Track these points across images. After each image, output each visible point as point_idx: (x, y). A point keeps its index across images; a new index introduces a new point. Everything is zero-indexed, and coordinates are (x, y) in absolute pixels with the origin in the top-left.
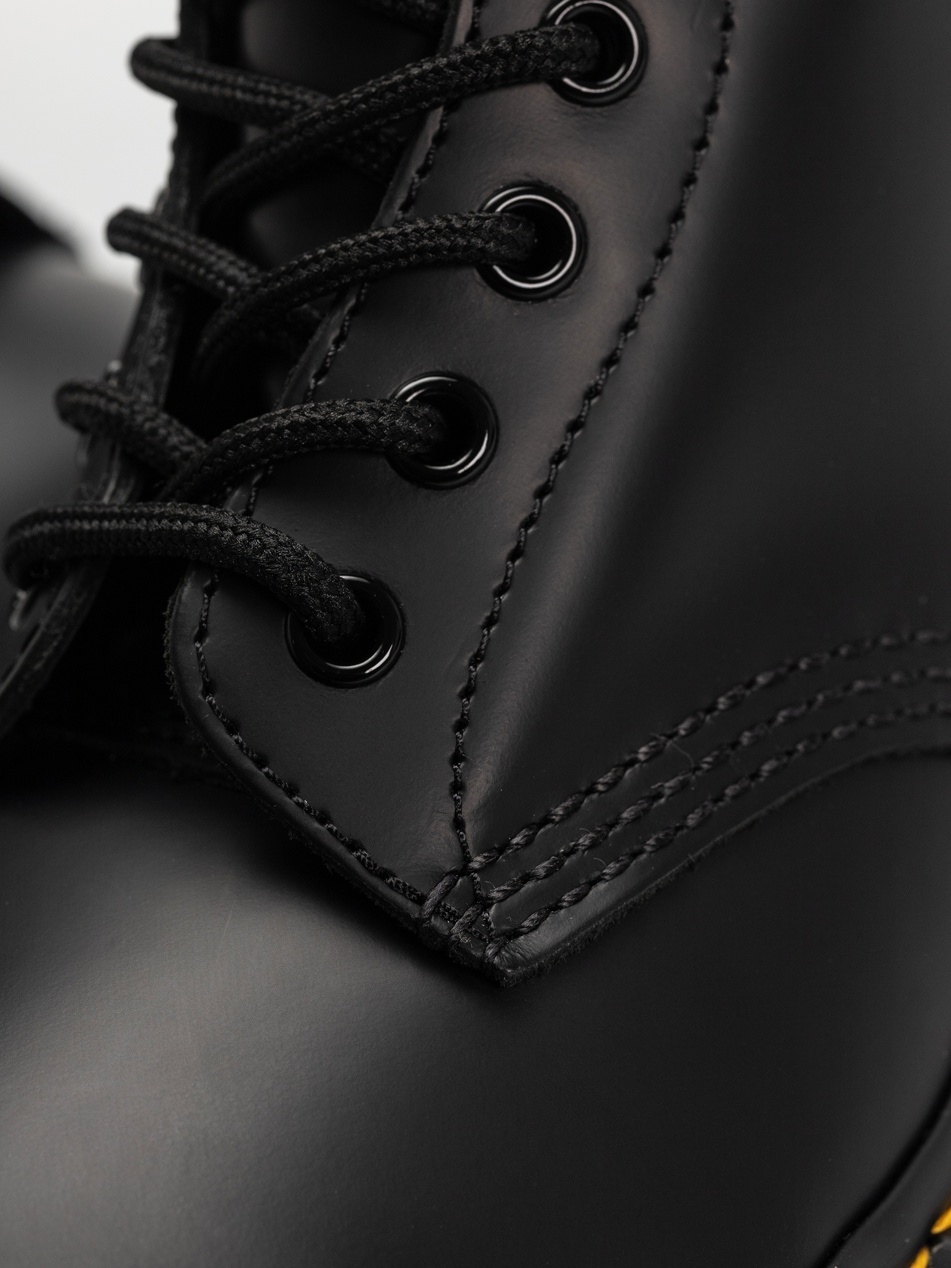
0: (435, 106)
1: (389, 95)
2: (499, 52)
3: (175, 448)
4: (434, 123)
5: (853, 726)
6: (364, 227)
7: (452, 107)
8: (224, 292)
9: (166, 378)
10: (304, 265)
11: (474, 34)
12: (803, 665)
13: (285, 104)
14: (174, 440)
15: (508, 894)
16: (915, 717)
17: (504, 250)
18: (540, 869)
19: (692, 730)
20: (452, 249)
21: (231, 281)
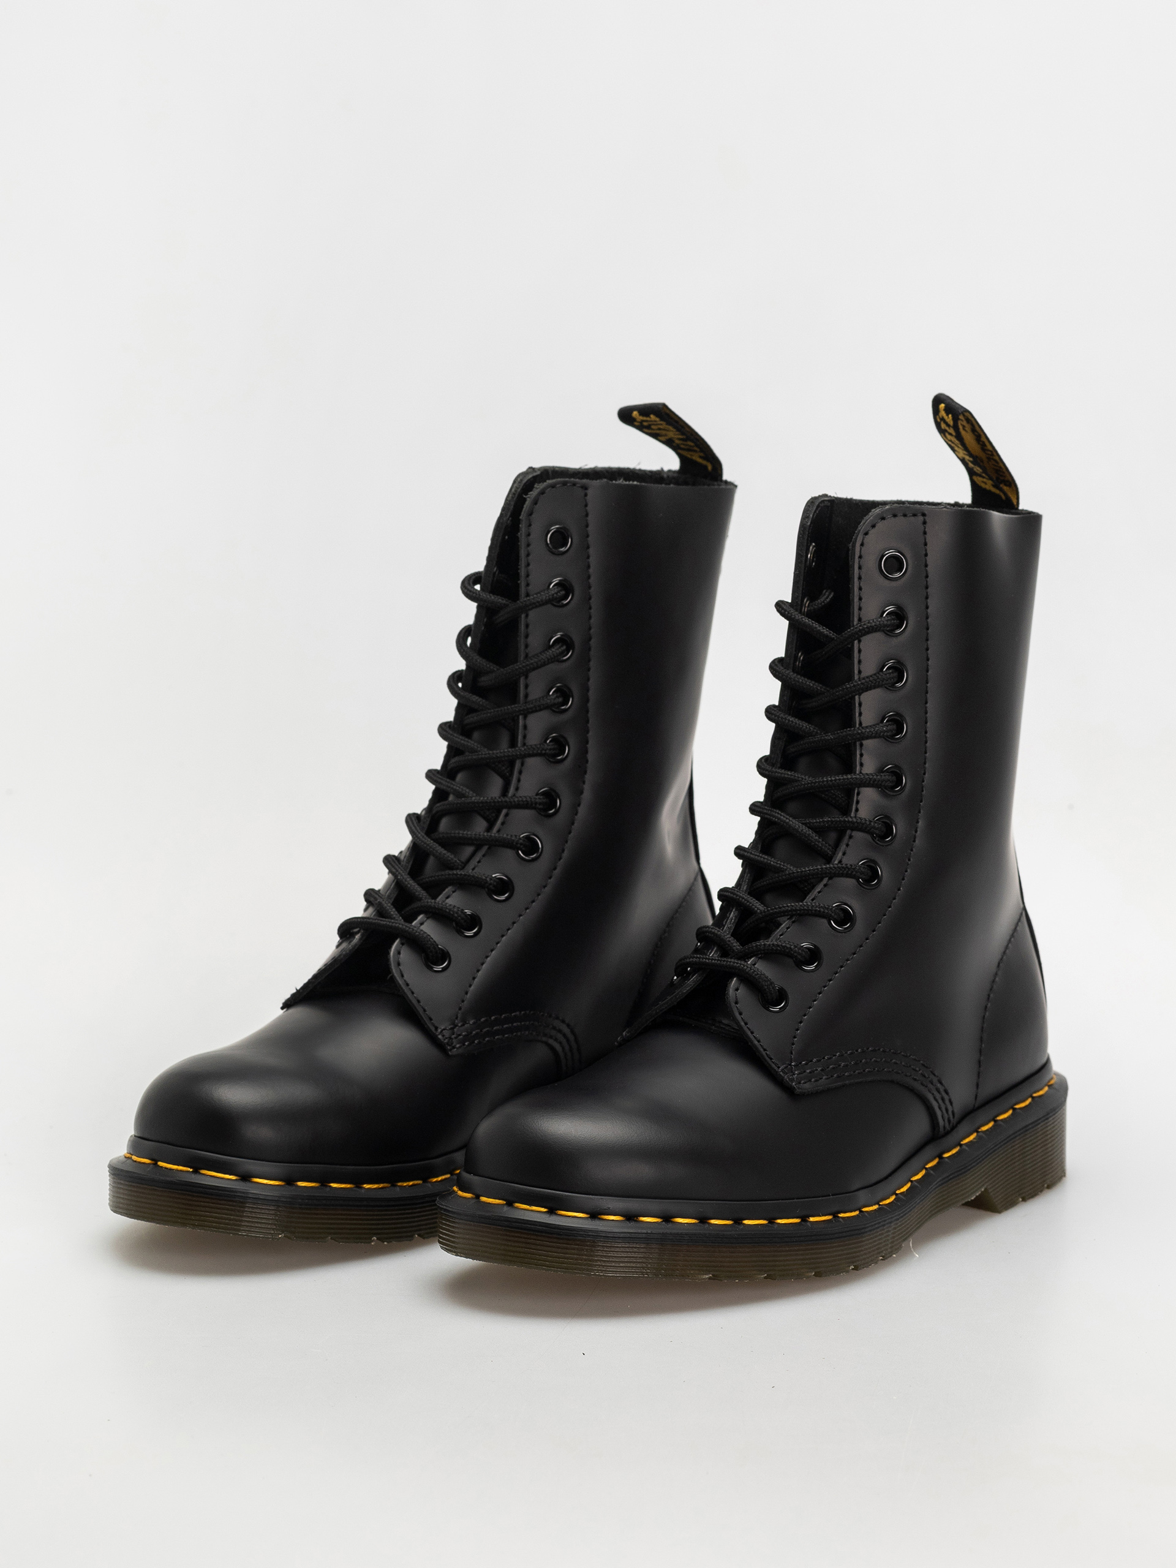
0: (826, 877)
1: (816, 871)
2: (847, 867)
3: (735, 946)
4: (825, 881)
5: (891, 1070)
6: (802, 901)
7: (830, 878)
8: (756, 911)
9: (732, 931)
10: (784, 907)
11: (840, 862)
12: (881, 1050)
13: (785, 868)
14: (735, 944)
15: (799, 1074)
16: (906, 1076)
17: (835, 917)
18: (808, 1071)
19: (851, 1054)
20: (819, 911)
21: (758, 909)
